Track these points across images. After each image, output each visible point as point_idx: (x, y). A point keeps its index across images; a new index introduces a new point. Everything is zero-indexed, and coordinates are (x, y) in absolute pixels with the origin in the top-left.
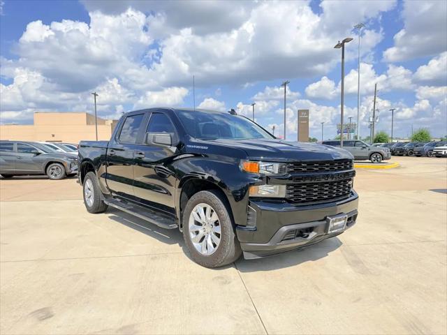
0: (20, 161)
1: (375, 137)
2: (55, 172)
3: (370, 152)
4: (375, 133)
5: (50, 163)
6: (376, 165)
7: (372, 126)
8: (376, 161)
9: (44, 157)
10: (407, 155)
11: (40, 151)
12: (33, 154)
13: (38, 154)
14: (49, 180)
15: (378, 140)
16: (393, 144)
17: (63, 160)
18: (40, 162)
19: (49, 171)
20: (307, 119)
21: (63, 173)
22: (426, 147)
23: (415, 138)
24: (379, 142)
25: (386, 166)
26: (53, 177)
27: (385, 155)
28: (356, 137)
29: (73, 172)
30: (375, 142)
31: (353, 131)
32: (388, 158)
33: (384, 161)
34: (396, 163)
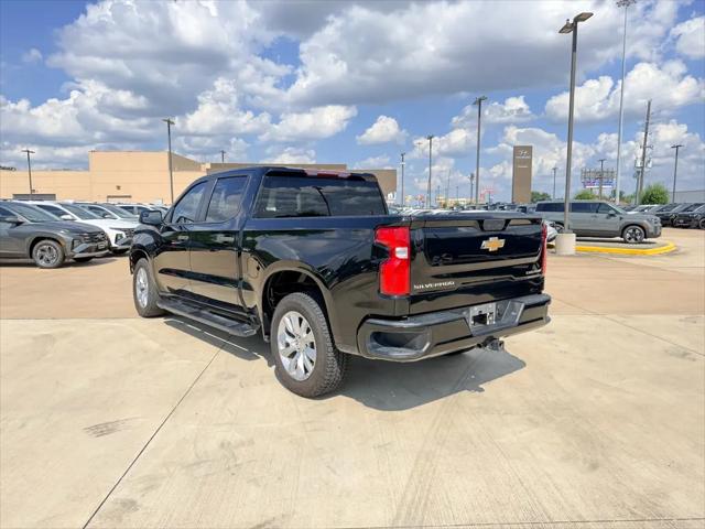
1: (644, 193)
2: (47, 255)
3: (623, 222)
4: (645, 187)
5: (38, 239)
6: (631, 248)
7: (640, 174)
8: (633, 240)
9: (30, 228)
10: (698, 227)
11: (21, 219)
12: (10, 225)
13: (19, 224)
15: (649, 199)
16: (674, 205)
17: (61, 234)
18: (22, 237)
19: (37, 252)
20: (529, 162)
21: (60, 258)
24: (651, 202)
25: (651, 251)
26: (42, 263)
27: (651, 228)
28: (615, 193)
30: (643, 202)
31: (609, 183)
32: (656, 235)
33: (648, 240)
34: (671, 245)
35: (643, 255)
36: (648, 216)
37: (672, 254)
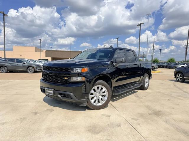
0: (17, 66)
1: (153, 60)
2: (31, 70)
4: (153, 59)
5: (29, 67)
7: (152, 56)
9: (26, 64)
10: (165, 68)
12: (22, 64)
13: (24, 63)
14: (28, 74)
15: (155, 61)
16: (160, 63)
17: (34, 66)
18: (25, 66)
19: (28, 70)
21: (34, 71)
22: (172, 65)
23: (169, 61)
24: (155, 62)
25: (155, 72)
26: (30, 72)
27: (156, 67)
28: (146, 60)
29: (37, 71)
30: (153, 62)
31: (145, 58)
32: (156, 69)
33: (155, 70)
34: (160, 71)
35: (154, 73)
36: (155, 65)
37: (160, 72)
